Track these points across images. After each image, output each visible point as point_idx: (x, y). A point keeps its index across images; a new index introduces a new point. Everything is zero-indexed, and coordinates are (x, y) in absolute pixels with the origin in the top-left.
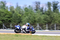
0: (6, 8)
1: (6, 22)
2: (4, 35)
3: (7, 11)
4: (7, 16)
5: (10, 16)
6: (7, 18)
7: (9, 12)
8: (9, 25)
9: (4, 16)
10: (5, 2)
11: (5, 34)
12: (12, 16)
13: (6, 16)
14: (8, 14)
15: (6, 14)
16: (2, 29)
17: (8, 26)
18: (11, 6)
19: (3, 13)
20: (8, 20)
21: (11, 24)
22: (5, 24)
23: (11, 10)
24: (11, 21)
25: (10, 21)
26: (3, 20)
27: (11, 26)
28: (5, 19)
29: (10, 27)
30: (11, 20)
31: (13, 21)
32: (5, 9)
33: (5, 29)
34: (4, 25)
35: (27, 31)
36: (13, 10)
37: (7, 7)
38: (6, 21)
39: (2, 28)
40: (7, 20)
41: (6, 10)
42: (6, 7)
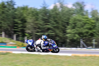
0: (84, 13)
1: (86, 36)
2: (85, 58)
3: (87, 18)
4: (87, 26)
5: (93, 26)
6: (87, 30)
7: (90, 20)
8: (91, 41)
9: (82, 26)
10: (83, 3)
11: (86, 56)
12: (94, 26)
13: (85, 27)
14: (88, 24)
15: (85, 24)
16: (80, 47)
17: (88, 42)
18: (92, 9)
19: (80, 21)
20: (89, 33)
21: (94, 40)
22: (83, 39)
23: (93, 16)
24: (94, 34)
25: (92, 35)
26: (80, 34)
27: (94, 43)
28: (84, 31)
29: (92, 45)
30: (94, 32)
31: (98, 35)
32: (83, 15)
33: (84, 47)
34: (82, 42)
35: (43, 48)
36: (96, 16)
37: (87, 12)
38: (85, 34)
39: (80, 45)
40: (87, 33)
41: (84, 17)
42: (84, 11)
